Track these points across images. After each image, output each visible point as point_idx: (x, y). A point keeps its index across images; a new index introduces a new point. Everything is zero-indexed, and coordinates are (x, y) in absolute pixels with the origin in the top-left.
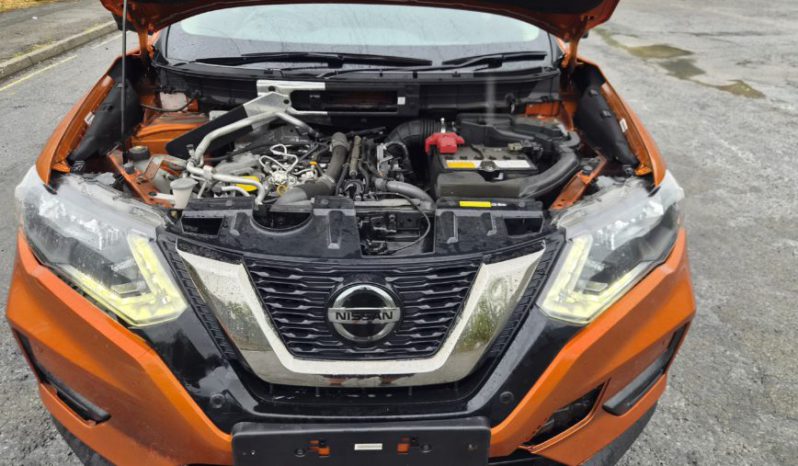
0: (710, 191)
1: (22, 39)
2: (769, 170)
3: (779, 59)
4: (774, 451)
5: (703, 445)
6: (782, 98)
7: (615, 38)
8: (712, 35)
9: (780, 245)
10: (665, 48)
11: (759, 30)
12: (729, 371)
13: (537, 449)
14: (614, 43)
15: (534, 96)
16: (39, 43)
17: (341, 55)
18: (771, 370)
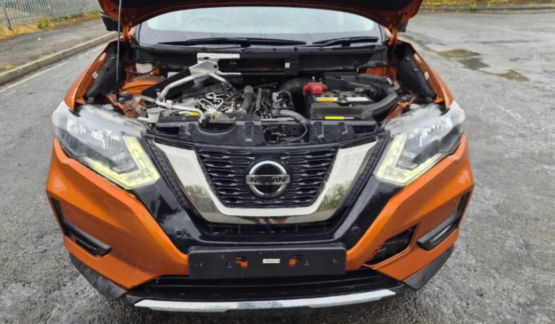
0: (492, 137)
1: (31, 52)
2: (532, 124)
3: (539, 57)
4: (534, 288)
5: (487, 285)
6: (540, 80)
7: (428, 46)
8: (493, 43)
9: (539, 168)
10: (463, 52)
11: (525, 39)
12: (504, 243)
13: (376, 267)
14: (428, 49)
15: (371, 63)
16: (43, 54)
17: (249, 39)
18: (532, 241)
